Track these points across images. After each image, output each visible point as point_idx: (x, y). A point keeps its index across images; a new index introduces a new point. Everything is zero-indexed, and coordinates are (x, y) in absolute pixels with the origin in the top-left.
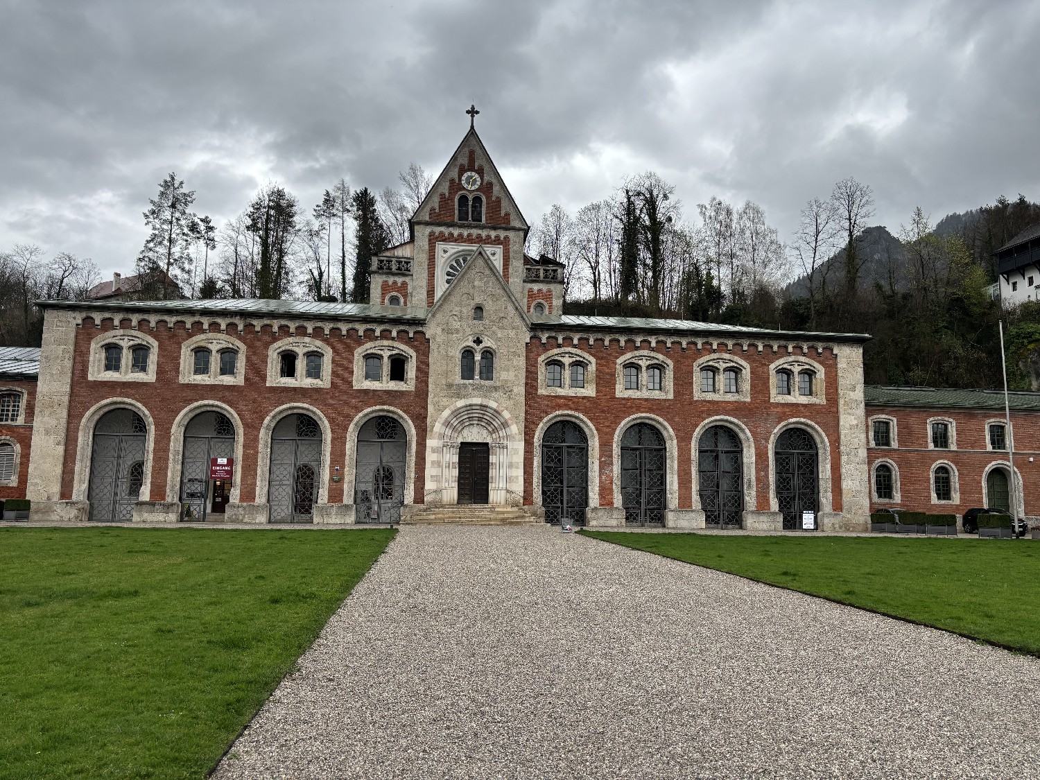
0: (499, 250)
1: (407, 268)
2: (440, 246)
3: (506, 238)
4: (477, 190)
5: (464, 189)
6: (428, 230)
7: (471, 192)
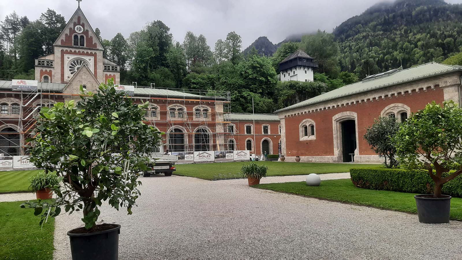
0: (92, 58)
1: (52, 64)
2: (66, 56)
3: (95, 53)
4: (82, 33)
5: (76, 32)
6: (60, 49)
7: (79, 34)
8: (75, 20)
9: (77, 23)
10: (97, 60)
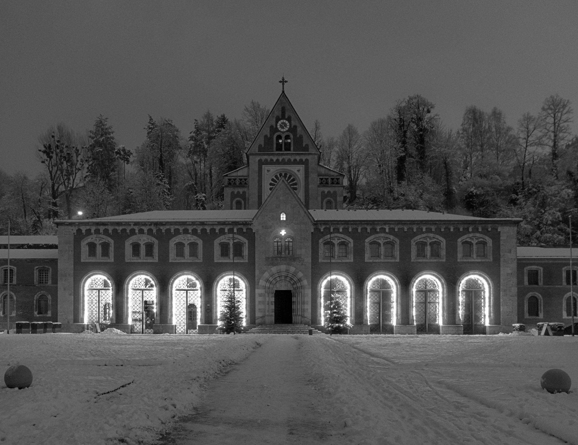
0: (302, 167)
1: (245, 183)
2: (265, 168)
3: (307, 160)
4: (287, 131)
5: (279, 131)
6: (258, 158)
7: (283, 132)
8: (278, 113)
9: (280, 117)
10: (310, 170)
